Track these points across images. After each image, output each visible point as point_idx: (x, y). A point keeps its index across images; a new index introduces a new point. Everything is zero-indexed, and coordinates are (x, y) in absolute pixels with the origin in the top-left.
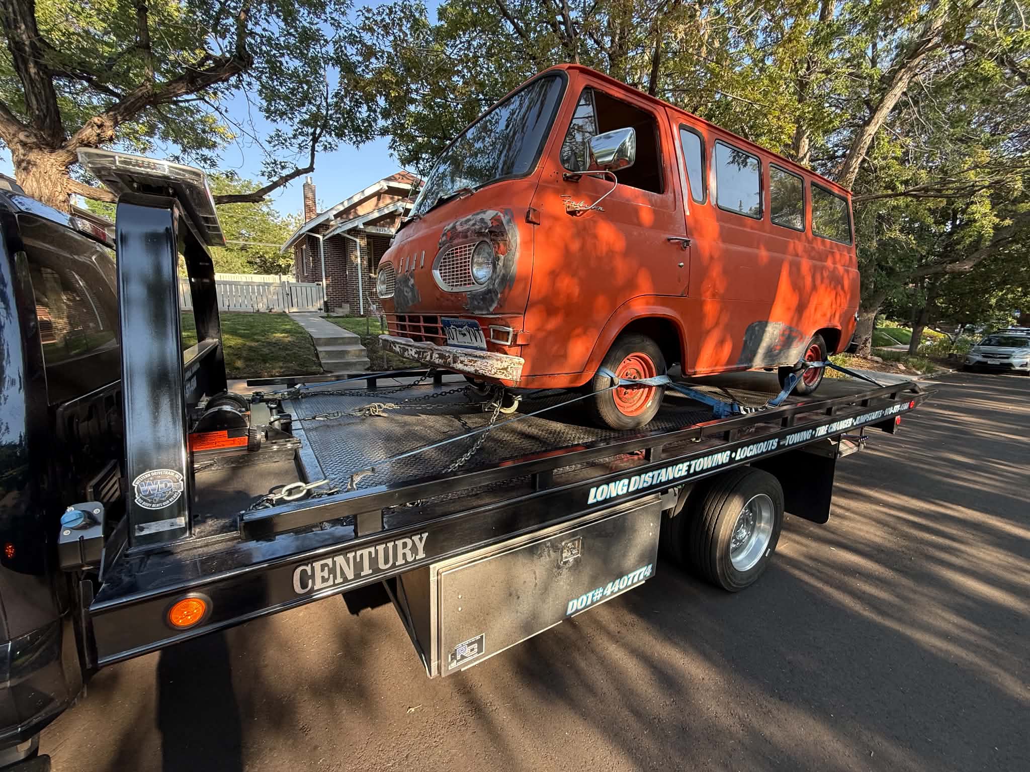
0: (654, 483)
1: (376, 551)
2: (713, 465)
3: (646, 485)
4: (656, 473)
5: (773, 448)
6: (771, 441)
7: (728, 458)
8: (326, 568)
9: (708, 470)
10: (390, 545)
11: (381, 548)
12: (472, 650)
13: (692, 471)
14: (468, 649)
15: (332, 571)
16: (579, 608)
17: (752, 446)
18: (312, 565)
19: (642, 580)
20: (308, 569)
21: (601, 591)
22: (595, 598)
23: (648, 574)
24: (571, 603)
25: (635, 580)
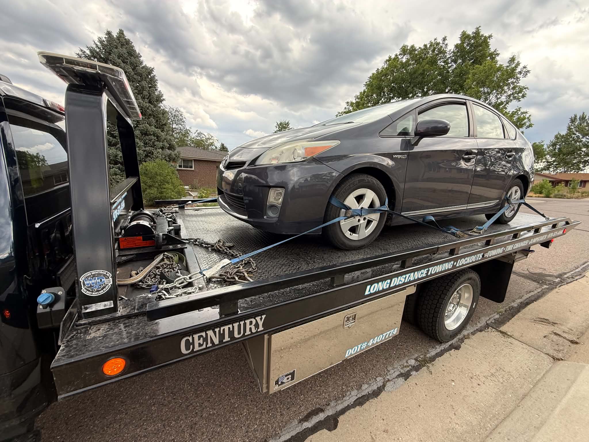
0: (406, 281)
1: (233, 327)
2: (443, 270)
3: (401, 283)
4: (408, 275)
5: (479, 259)
6: (479, 255)
7: (452, 265)
8: (202, 338)
9: (439, 273)
10: (242, 323)
11: (236, 325)
12: (288, 379)
13: (429, 274)
14: (286, 378)
15: (205, 340)
16: (353, 353)
17: (467, 258)
18: (192, 336)
19: (391, 337)
20: (190, 339)
21: (366, 343)
22: (362, 348)
23: (395, 333)
24: (348, 351)
25: (387, 337)
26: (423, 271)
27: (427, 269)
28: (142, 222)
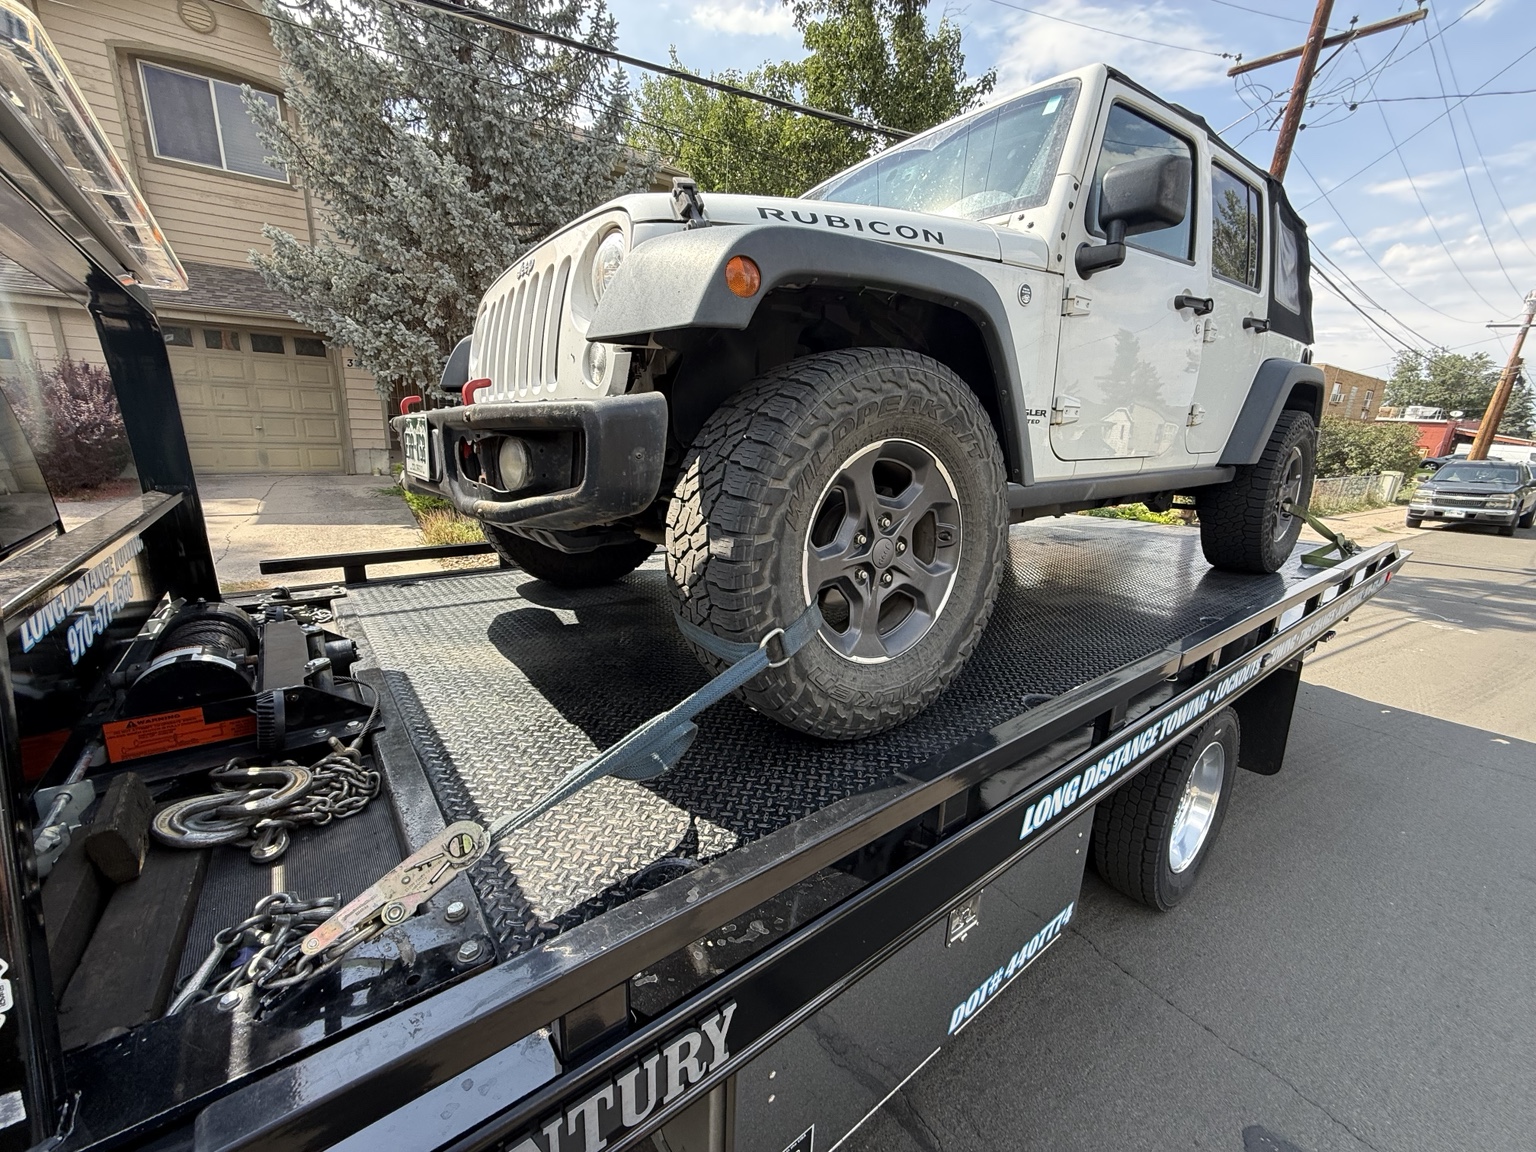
0: (1114, 771)
1: (618, 1092)
2: (1188, 719)
3: (1103, 778)
4: (1118, 753)
5: (1256, 673)
6: (1254, 663)
7: (1206, 703)
9: (1181, 729)
10: (651, 1064)
11: (627, 1082)
13: (1162, 737)
16: (968, 1014)
17: (1233, 676)
19: (1058, 933)
21: (1001, 972)
22: (991, 989)
23: (1067, 920)
24: (956, 1012)
25: (1049, 936)
26: (1150, 731)
27: (1158, 725)
28: (200, 654)
